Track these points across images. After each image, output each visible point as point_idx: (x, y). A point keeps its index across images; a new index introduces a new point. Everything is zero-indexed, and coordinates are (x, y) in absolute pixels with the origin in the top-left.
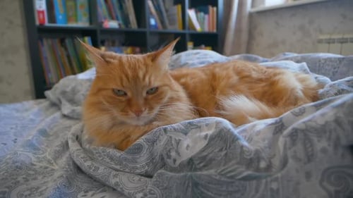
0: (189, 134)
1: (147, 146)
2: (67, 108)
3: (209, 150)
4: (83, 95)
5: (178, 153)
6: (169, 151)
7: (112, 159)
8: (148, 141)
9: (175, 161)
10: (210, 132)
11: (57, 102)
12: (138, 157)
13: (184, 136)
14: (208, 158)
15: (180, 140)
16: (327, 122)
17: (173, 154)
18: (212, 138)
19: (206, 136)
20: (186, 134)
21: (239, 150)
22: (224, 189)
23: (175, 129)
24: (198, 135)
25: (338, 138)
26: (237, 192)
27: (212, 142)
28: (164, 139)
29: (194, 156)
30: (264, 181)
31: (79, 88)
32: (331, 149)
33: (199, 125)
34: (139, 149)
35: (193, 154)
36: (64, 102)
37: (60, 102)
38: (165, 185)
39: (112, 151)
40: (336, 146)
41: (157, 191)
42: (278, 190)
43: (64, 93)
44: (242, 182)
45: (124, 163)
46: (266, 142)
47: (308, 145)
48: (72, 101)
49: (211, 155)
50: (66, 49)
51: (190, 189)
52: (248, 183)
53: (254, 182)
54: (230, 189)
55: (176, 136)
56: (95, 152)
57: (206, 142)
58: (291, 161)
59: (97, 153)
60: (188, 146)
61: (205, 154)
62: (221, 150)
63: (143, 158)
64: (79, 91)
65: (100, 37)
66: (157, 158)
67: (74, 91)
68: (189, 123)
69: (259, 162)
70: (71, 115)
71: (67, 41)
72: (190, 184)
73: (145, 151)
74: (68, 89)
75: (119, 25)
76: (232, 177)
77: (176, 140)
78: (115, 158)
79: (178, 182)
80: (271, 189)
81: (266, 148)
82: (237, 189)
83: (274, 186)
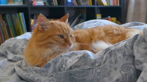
0: (72, 57)
1: (53, 64)
2: (11, 56)
3: (79, 63)
4: (21, 48)
5: (66, 65)
6: (62, 65)
7: (36, 72)
8: (53, 62)
9: (64, 69)
10: (80, 56)
11: (5, 53)
12: (48, 69)
13: (69, 58)
14: (78, 66)
15: (67, 60)
17: (64, 66)
18: (81, 58)
19: (78, 57)
20: (70, 57)
21: (89, 61)
22: (81, 75)
23: (65, 55)
24: (75, 57)
25: (125, 52)
26: (85, 75)
27: (81, 60)
28: (60, 60)
29: (72, 66)
30: (95, 69)
31: (18, 44)
32: (122, 57)
33: (77, 53)
34: (49, 65)
35: (72, 65)
36: (9, 52)
37: (7, 53)
38: (59, 77)
39: (36, 68)
40: (124, 55)
41: (55, 80)
42: (100, 72)
43: (9, 48)
44: (87, 71)
45: (42, 73)
46: (100, 56)
47: (116, 56)
48: (14, 52)
49: (79, 65)
50: (6, 22)
51: (68, 77)
52: (89, 71)
53: (91, 70)
54: (83, 74)
55: (65, 58)
57: (78, 60)
58: (107, 62)
60: (70, 62)
61: (76, 64)
62: (83, 62)
63: (51, 70)
64: (18, 47)
65: (30, 12)
66: (57, 69)
67: (15, 47)
68: (72, 53)
69: (95, 64)
70: (13, 60)
71: (7, 16)
72: (68, 75)
73: (52, 66)
74: (11, 46)
75: (44, 3)
76: (84, 69)
77: (65, 60)
78: (38, 71)
79: (64, 74)
80: (97, 72)
81: (99, 58)
82: (86, 74)
83: (99, 71)
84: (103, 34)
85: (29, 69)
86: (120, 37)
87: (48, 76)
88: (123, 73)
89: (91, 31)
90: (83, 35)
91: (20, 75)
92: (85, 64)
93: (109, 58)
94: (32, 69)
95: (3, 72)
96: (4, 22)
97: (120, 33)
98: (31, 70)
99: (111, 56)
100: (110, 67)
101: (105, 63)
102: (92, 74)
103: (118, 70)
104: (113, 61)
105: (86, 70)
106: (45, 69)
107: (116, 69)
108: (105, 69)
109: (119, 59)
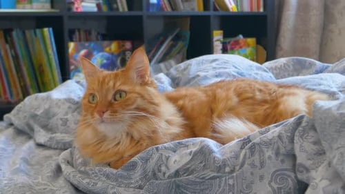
0: (178, 152)
1: (141, 164)
2: (42, 136)
3: (193, 163)
4: (61, 119)
5: (167, 167)
6: (160, 166)
7: (108, 176)
8: (142, 159)
9: (164, 174)
10: (194, 149)
11: (26, 129)
12: (132, 173)
13: (173, 153)
14: (190, 170)
15: (169, 156)
16: (274, 137)
17: (163, 168)
18: (195, 154)
19: (191, 152)
20: (175, 152)
21: (212, 161)
22: (198, 188)
23: (165, 148)
24: (184, 152)
25: (278, 148)
26: (206, 189)
27: (196, 157)
28: (156, 156)
29: (180, 169)
30: (224, 179)
31: (56, 110)
32: (273, 156)
33: (187, 144)
34: (134, 165)
35: (179, 166)
36: (37, 128)
37: (32, 130)
38: (155, 191)
39: (108, 170)
40: (277, 154)
42: (234, 184)
43: (34, 116)
44: (210, 181)
45: (120, 180)
46: (233, 153)
47: (262, 155)
48: (46, 127)
49: (192, 168)
51: (173, 190)
52: (213, 181)
53: (218, 179)
54: (202, 188)
55: (166, 154)
56: (91, 172)
57: (191, 157)
58: (246, 166)
59: (93, 173)
60: (176, 161)
61: (188, 166)
62: (201, 163)
63: (137, 175)
64: (54, 115)
66: (150, 174)
67: (48, 114)
68: (179, 143)
69: (225, 168)
70: (48, 144)
72: (174, 187)
73: (139, 168)
74: (39, 112)
76: (203, 178)
77: (166, 157)
78: (111, 175)
79: (165, 186)
80: (229, 184)
81: (231, 158)
82: (206, 187)
83: (231, 182)
84: (235, 100)
85: (92, 170)
86: (267, 106)
87: (132, 185)
88: (276, 186)
89: (210, 93)
90: (195, 102)
91: (75, 183)
92: (204, 166)
93: (249, 158)
94: (99, 171)
95: (35, 174)
96: (7, 46)
97: (268, 98)
98: (96, 173)
99: (252, 153)
100: (252, 174)
101: (244, 168)
102: (220, 187)
103: (266, 181)
104: (257, 163)
105: (209, 179)
106: (125, 174)
107: (262, 178)
108: (243, 179)
109: (268, 161)
